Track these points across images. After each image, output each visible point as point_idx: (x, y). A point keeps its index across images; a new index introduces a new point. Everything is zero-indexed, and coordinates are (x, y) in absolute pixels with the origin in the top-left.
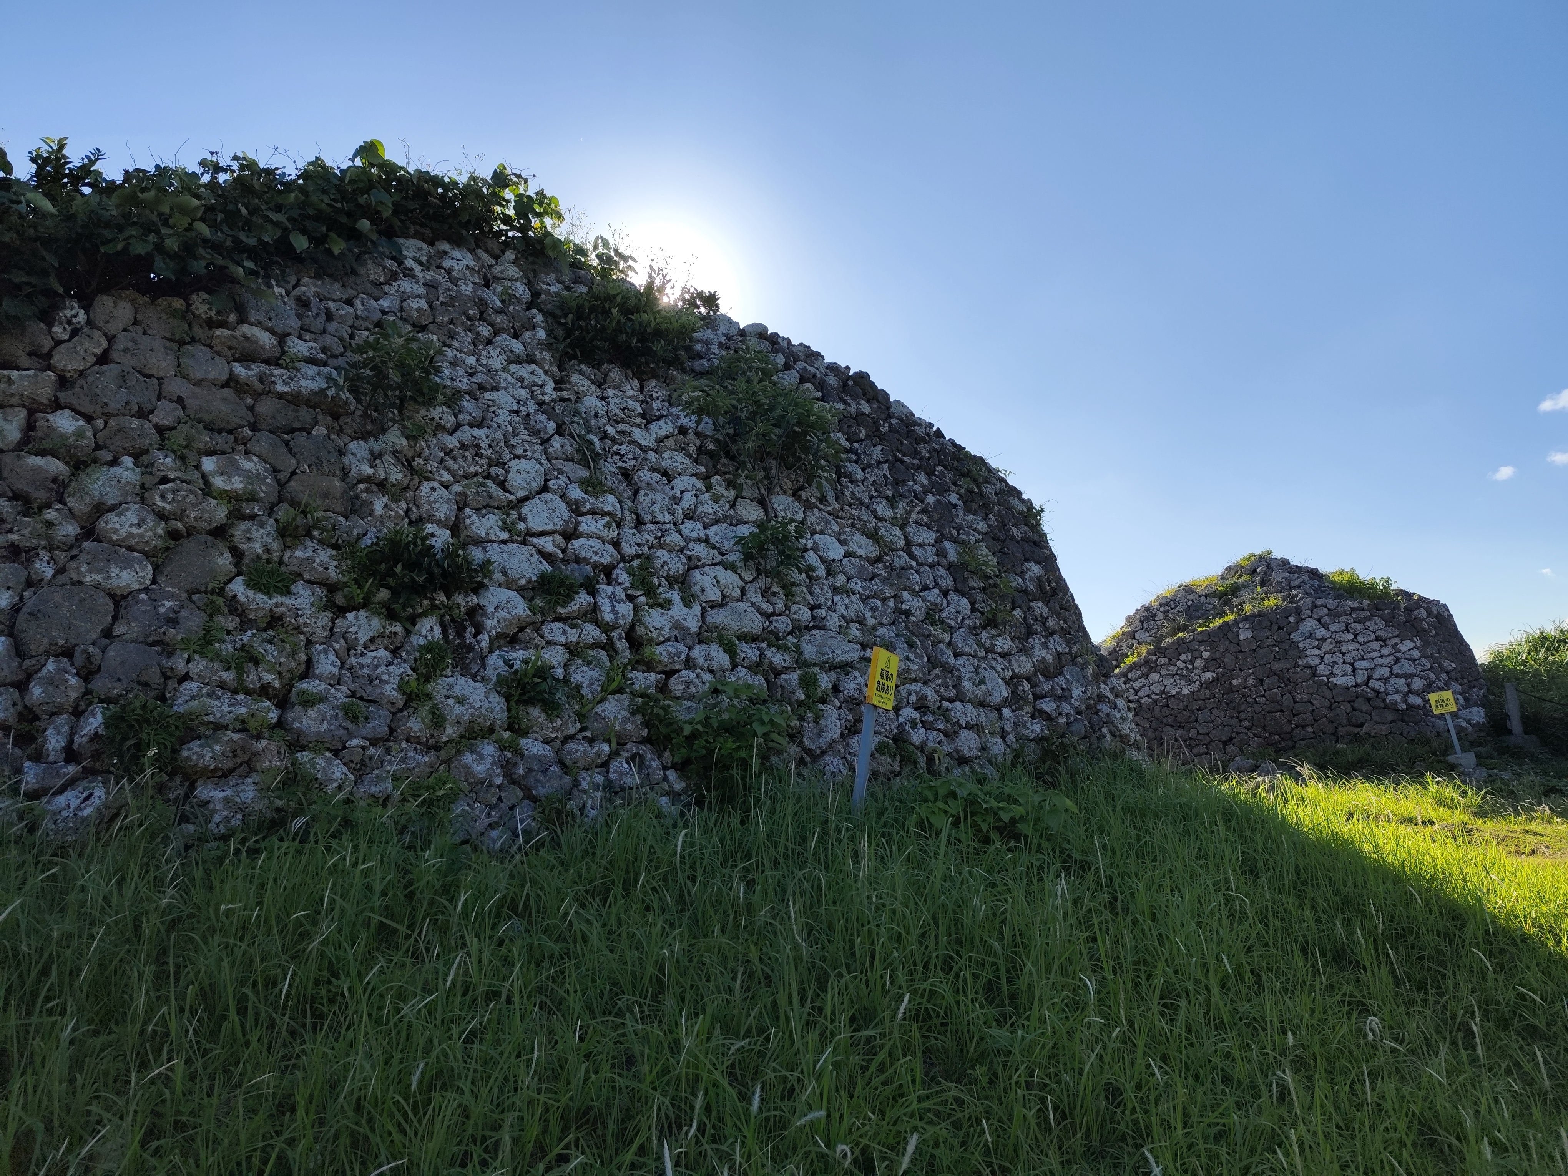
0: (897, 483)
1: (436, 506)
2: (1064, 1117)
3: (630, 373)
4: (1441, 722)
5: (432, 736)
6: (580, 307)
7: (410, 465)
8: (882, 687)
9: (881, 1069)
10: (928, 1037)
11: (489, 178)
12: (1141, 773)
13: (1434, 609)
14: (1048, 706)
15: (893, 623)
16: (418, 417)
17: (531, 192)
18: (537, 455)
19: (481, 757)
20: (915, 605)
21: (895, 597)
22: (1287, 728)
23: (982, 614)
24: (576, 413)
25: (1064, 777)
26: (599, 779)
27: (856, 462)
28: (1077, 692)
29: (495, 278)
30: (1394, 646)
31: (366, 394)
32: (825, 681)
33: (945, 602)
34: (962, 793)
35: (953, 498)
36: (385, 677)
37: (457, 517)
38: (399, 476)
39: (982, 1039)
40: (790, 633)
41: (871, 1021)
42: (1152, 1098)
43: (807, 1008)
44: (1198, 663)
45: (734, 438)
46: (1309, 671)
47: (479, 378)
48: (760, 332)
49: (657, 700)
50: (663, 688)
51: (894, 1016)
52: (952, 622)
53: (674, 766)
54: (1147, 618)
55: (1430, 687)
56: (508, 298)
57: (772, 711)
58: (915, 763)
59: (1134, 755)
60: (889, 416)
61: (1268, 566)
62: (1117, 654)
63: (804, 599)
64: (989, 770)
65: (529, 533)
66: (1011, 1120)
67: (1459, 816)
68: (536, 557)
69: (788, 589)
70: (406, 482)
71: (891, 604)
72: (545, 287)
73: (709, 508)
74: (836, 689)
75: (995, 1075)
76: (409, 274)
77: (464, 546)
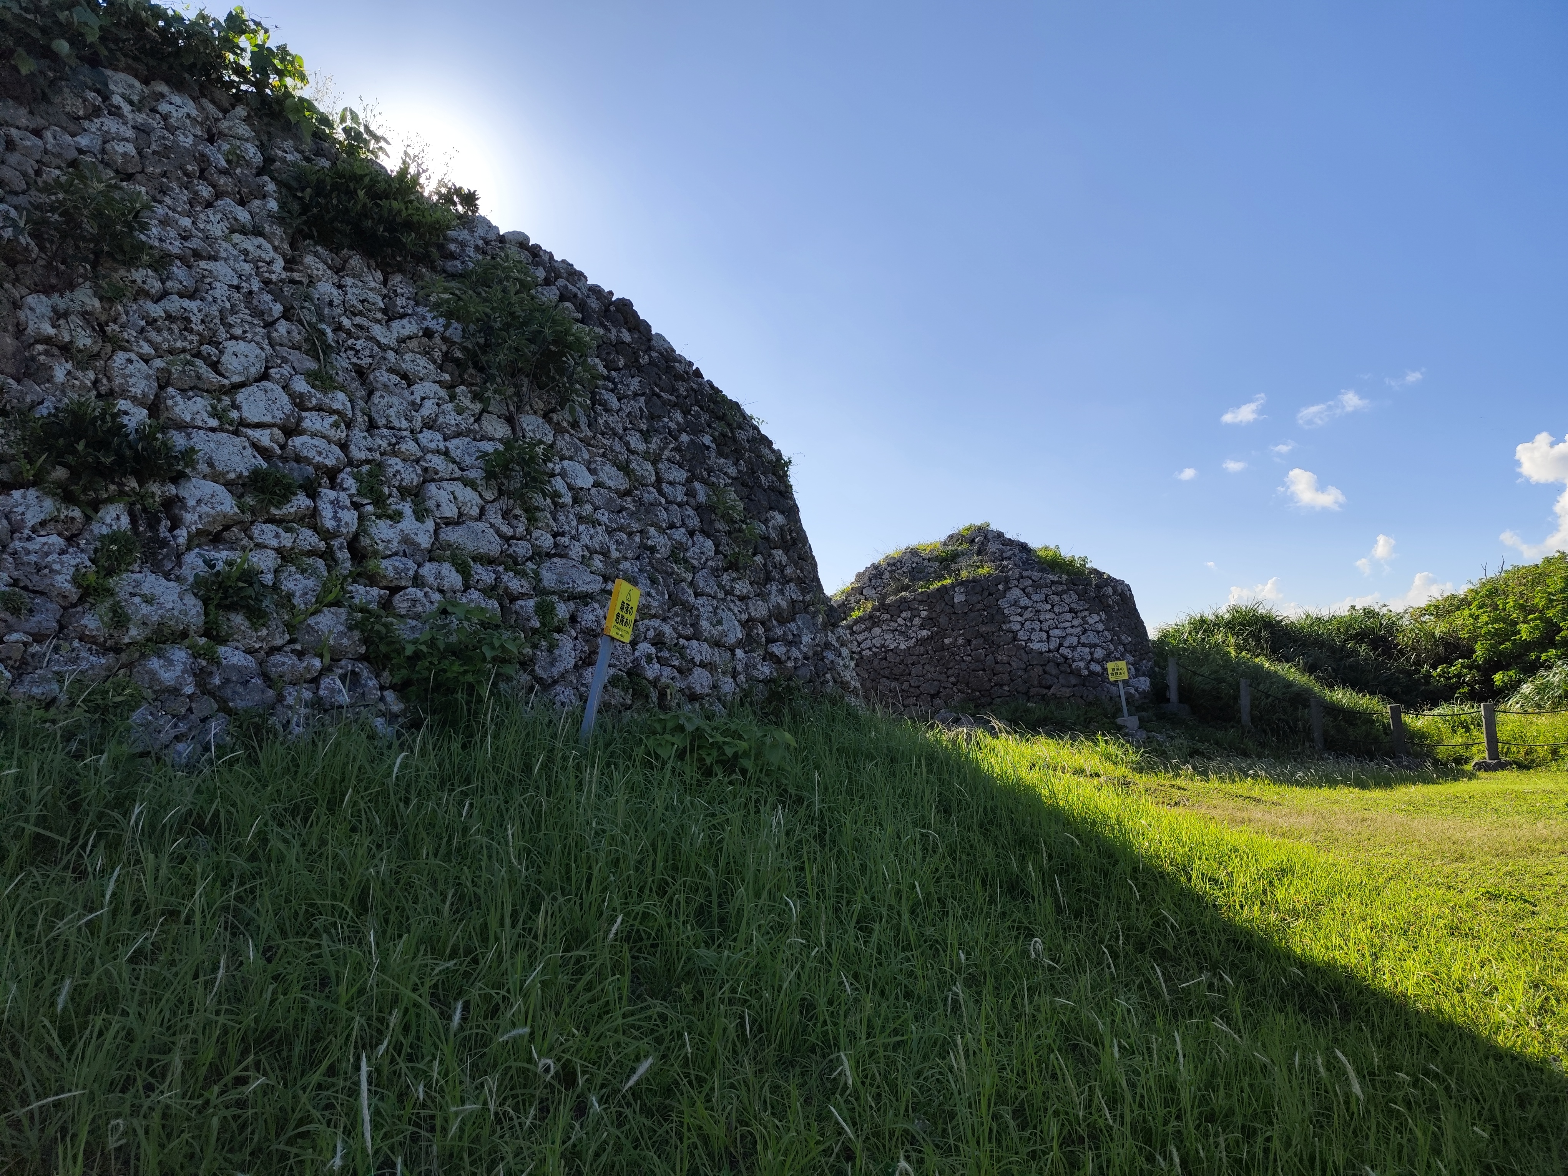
0: (652, 417)
1: (132, 381)
2: (761, 1030)
3: (374, 264)
4: (1114, 688)
5: (111, 636)
6: (320, 183)
7: (104, 332)
8: (621, 620)
9: (589, 988)
10: (637, 958)
11: (222, 21)
12: (857, 718)
13: (1119, 588)
14: (778, 649)
15: (638, 558)
16: (116, 277)
17: (272, 44)
18: (258, 338)
19: (171, 662)
20: (661, 542)
21: (641, 532)
22: (987, 686)
23: (725, 556)
24: (308, 298)
25: (787, 719)
26: (307, 695)
27: (612, 391)
28: (806, 639)
29: (221, 134)
30: (1083, 618)
31: (52, 242)
32: (563, 610)
33: (690, 542)
34: (690, 728)
35: (707, 440)
36: (57, 567)
37: (156, 395)
38: (88, 342)
39: (689, 959)
40: (530, 559)
41: (582, 942)
42: (842, 1013)
43: (519, 929)
44: (917, 621)
45: (485, 347)
46: (1010, 635)
47: (194, 244)
48: (521, 242)
49: (378, 617)
50: (386, 605)
51: (605, 938)
52: (695, 562)
53: (393, 687)
54: (875, 576)
55: (1109, 657)
56: (235, 159)
57: (504, 637)
58: (647, 697)
59: (852, 700)
60: (650, 349)
61: (986, 536)
62: (844, 608)
63: (548, 525)
64: (718, 707)
65: (243, 423)
66: (711, 1034)
67: (1121, 771)
68: (249, 451)
69: (531, 513)
70: (96, 349)
71: (637, 539)
72: (280, 153)
73: (451, 419)
74: (573, 619)
75: (701, 993)
76: (116, 112)
77: (164, 429)
